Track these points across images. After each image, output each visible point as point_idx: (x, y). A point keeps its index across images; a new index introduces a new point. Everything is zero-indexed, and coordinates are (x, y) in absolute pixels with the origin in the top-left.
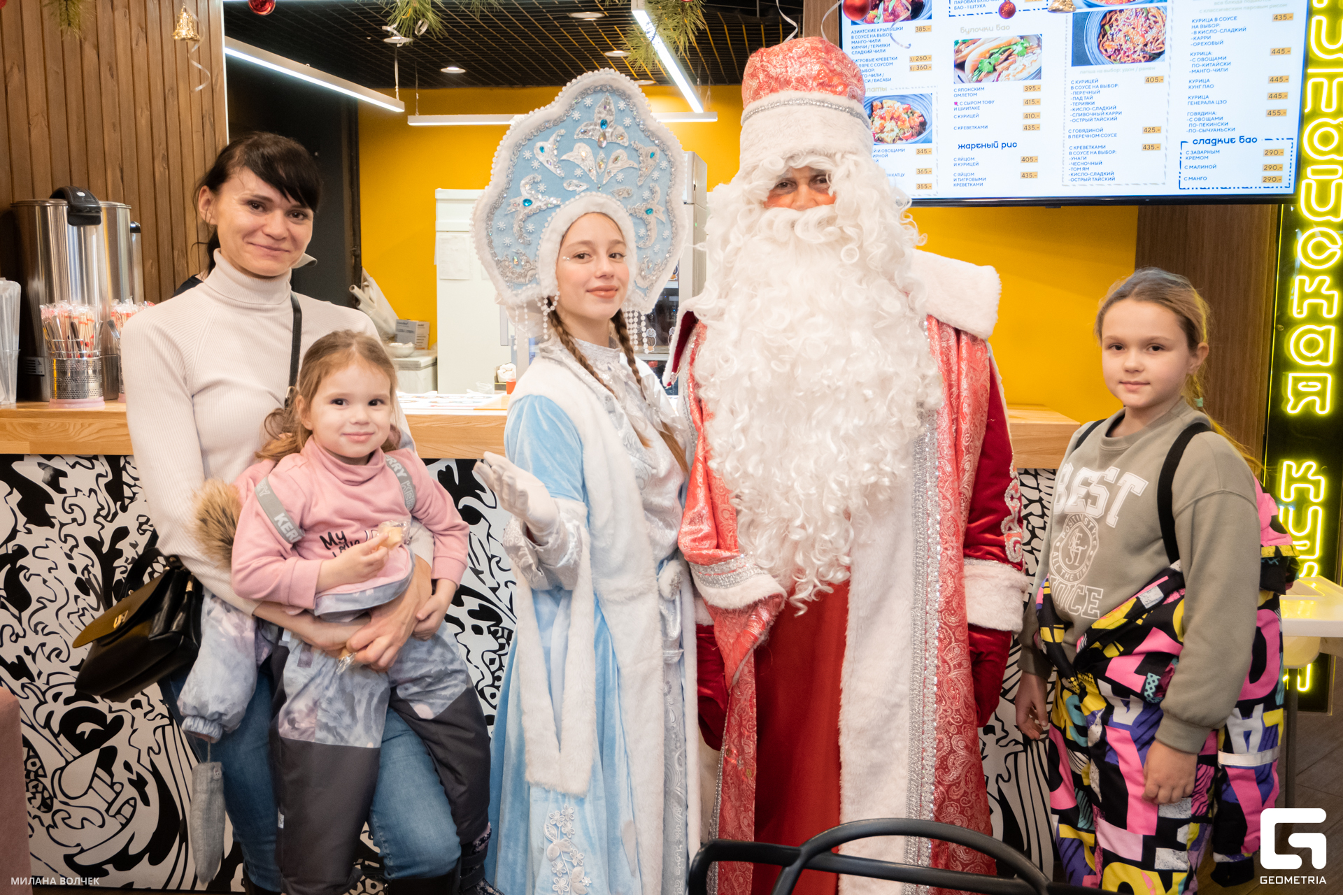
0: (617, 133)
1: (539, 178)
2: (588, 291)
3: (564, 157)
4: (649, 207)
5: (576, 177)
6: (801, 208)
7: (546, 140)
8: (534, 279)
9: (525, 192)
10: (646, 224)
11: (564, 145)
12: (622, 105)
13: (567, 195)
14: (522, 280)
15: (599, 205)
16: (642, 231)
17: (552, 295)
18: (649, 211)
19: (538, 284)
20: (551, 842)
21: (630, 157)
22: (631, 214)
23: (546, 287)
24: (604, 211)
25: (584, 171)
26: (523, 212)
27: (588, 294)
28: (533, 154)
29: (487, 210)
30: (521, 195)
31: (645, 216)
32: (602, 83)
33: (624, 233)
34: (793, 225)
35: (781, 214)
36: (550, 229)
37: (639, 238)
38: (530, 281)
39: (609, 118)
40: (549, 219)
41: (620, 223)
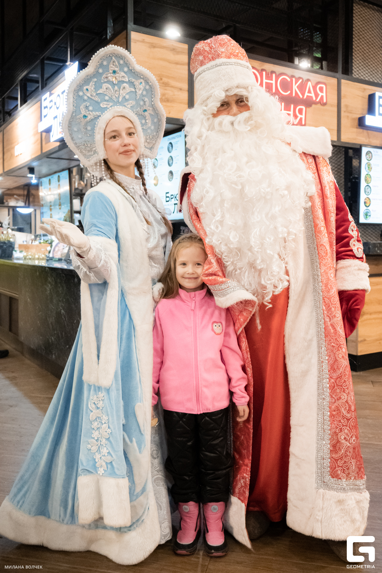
0: (121, 76)
1: (88, 104)
2: (120, 153)
3: (98, 92)
4: (144, 109)
5: (106, 101)
6: (235, 115)
7: (88, 85)
8: (95, 152)
9: (83, 112)
10: (144, 118)
11: (98, 86)
12: (121, 62)
13: (103, 110)
14: (90, 153)
15: (119, 112)
16: (143, 121)
17: (105, 158)
18: (145, 111)
19: (98, 154)
20: (92, 412)
21: (130, 87)
22: (136, 114)
23: (101, 155)
24: (122, 115)
25: (109, 97)
26: (84, 121)
27: (120, 155)
28: (83, 93)
29: (67, 123)
30: (81, 114)
31: (143, 113)
32: (110, 52)
33: (135, 124)
34: (232, 124)
35: (226, 119)
36: (98, 128)
37: (142, 125)
38: (94, 154)
39: (116, 69)
40: (97, 123)
41: (131, 119)
